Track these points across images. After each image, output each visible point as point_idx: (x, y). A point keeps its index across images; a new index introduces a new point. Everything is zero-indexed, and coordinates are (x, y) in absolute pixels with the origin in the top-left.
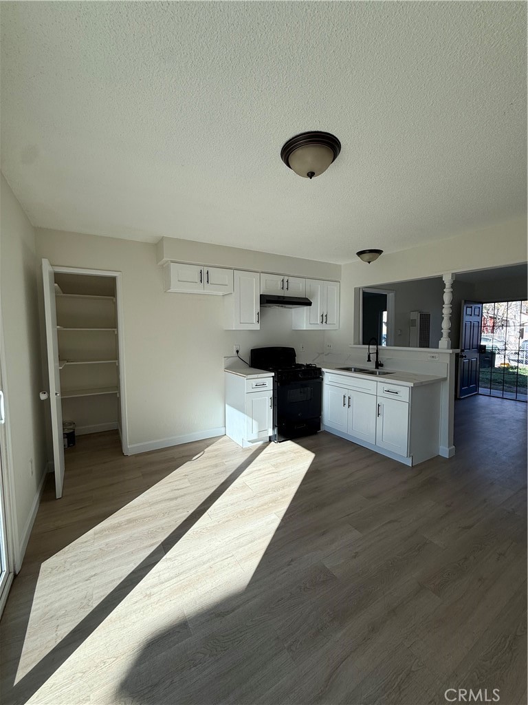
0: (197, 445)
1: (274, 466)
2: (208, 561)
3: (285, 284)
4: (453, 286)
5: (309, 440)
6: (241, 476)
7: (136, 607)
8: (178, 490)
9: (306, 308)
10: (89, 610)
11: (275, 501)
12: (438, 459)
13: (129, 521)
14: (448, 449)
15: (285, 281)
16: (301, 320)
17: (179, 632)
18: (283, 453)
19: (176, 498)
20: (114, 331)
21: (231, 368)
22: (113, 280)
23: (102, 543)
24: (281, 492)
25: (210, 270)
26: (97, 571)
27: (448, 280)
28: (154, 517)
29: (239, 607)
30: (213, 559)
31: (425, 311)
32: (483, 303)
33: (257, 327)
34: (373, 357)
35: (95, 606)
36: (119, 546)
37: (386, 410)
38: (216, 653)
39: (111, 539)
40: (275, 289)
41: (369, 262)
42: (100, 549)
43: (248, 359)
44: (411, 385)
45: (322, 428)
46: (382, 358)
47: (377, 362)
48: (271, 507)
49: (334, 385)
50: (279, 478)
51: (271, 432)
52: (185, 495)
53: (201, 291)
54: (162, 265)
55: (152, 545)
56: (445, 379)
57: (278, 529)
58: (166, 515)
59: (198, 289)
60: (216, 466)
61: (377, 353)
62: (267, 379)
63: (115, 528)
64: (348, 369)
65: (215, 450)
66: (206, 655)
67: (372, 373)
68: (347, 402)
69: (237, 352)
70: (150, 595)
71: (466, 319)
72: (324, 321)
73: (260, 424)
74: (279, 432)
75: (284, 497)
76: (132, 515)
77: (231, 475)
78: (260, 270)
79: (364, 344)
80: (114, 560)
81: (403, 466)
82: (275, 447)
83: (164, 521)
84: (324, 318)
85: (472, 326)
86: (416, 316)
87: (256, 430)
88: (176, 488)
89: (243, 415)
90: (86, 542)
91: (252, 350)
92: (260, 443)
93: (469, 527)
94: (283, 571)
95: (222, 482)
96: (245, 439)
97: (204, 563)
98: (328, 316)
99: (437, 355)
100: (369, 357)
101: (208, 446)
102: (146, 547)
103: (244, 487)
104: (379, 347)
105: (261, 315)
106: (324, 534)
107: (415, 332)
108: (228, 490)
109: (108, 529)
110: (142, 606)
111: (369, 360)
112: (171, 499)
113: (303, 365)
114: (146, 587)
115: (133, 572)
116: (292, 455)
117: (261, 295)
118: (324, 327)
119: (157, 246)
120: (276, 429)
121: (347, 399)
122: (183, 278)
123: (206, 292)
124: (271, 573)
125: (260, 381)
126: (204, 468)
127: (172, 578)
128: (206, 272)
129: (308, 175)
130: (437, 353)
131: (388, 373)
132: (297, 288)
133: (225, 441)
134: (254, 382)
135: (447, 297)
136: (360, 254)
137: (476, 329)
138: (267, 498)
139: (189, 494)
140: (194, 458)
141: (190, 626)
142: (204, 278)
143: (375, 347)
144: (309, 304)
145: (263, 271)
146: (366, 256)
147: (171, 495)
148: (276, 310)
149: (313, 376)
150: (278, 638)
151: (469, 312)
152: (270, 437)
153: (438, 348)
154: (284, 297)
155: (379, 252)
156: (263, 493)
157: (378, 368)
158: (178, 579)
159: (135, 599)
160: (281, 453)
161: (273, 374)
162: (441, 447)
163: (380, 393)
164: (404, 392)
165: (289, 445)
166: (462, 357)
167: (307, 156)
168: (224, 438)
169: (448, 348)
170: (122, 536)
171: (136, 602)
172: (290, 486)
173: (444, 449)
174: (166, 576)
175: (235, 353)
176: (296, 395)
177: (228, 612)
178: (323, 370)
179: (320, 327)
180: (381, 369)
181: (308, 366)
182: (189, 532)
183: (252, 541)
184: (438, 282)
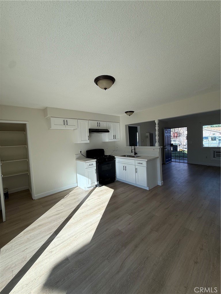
0: (66, 191)
1: (98, 196)
2: (75, 235)
3: (99, 124)
4: (158, 124)
5: (111, 185)
6: (85, 201)
7: (46, 257)
8: (59, 210)
9: (107, 133)
10: (26, 262)
11: (99, 209)
12: (158, 186)
13: (39, 226)
14: (161, 182)
15: (99, 123)
16: (106, 138)
17: (65, 262)
18: (102, 191)
19: (59, 214)
20: (25, 146)
21: (78, 159)
22: (25, 125)
23: (28, 236)
24: (101, 206)
25: (68, 120)
26: (27, 247)
27: (157, 122)
28: (50, 222)
29: (88, 249)
30: (76, 234)
31: (151, 132)
32: (171, 129)
33: (88, 142)
34: (133, 151)
35: (28, 260)
36: (35, 236)
37: (138, 170)
38: (80, 266)
39: (32, 234)
40: (95, 126)
41: (130, 116)
42: (28, 239)
43: (85, 155)
44: (147, 160)
45: (116, 180)
46: (137, 151)
47: (135, 152)
48: (98, 211)
49: (120, 163)
50: (101, 200)
51: (96, 183)
52: (62, 212)
53: (64, 128)
54: (47, 118)
55: (50, 233)
56: (158, 157)
57: (101, 219)
58: (55, 221)
59: (63, 127)
60: (75, 199)
61: (135, 149)
62: (93, 162)
63: (33, 230)
64: (125, 156)
65: (74, 193)
66: (76, 268)
67: (133, 157)
68: (125, 168)
69: (81, 152)
70: (52, 252)
71: (166, 134)
72: (115, 138)
73: (92, 180)
74: (100, 183)
75: (103, 207)
76: (40, 223)
77: (81, 202)
78: (88, 119)
79: (130, 146)
80: (34, 242)
81: (146, 190)
82: (98, 189)
83: (55, 223)
84: (115, 137)
85: (168, 137)
86: (148, 134)
87: (90, 183)
88: (58, 210)
89: (85, 177)
90: (20, 237)
91: (87, 151)
92: (93, 188)
93: (167, 208)
94: (104, 234)
95: (78, 205)
96: (86, 187)
97: (73, 236)
98: (116, 136)
99: (155, 149)
100: (132, 151)
101: (70, 192)
102: (48, 234)
103: (87, 205)
104: (135, 147)
105: (90, 137)
106: (118, 218)
107: (148, 140)
108: (80, 208)
109: (30, 230)
110: (49, 256)
111: (132, 152)
112: (57, 215)
113: (107, 156)
114: (50, 249)
115: (43, 245)
116: (105, 191)
117: (89, 129)
118: (115, 140)
119: (45, 111)
120: (98, 182)
121: (125, 167)
122: (56, 123)
123: (67, 128)
124: (99, 235)
125: (91, 163)
126: (69, 200)
127: (60, 244)
128: (66, 121)
129: (104, 89)
130: (155, 148)
131: (139, 156)
132: (103, 126)
133: (78, 189)
134: (88, 164)
135: (157, 128)
136: (126, 112)
137: (169, 138)
138: (96, 208)
139: (64, 212)
140: (65, 197)
141: (69, 259)
142: (65, 123)
143: (134, 147)
144: (109, 132)
145: (90, 119)
146: (128, 113)
147: (57, 213)
148: (95, 135)
149: (112, 159)
150: (103, 256)
151: (166, 132)
152: (96, 185)
153: (155, 146)
154: (98, 129)
155: (133, 112)
156: (94, 207)
157: (135, 155)
158: (63, 244)
159: (46, 254)
160: (101, 191)
161: (96, 160)
162: (158, 182)
163: (136, 164)
164: (144, 163)
165: (104, 187)
166: (165, 148)
167: (104, 83)
168: (77, 188)
169: (158, 146)
170: (36, 232)
171: (46, 255)
172: (105, 203)
173: (160, 183)
174: (58, 243)
175: (80, 152)
176: (105, 167)
177: (84, 252)
178: (115, 157)
179: (113, 140)
180: (137, 155)
181: (109, 156)
182: (66, 226)
183: (91, 225)
184: (153, 123)
